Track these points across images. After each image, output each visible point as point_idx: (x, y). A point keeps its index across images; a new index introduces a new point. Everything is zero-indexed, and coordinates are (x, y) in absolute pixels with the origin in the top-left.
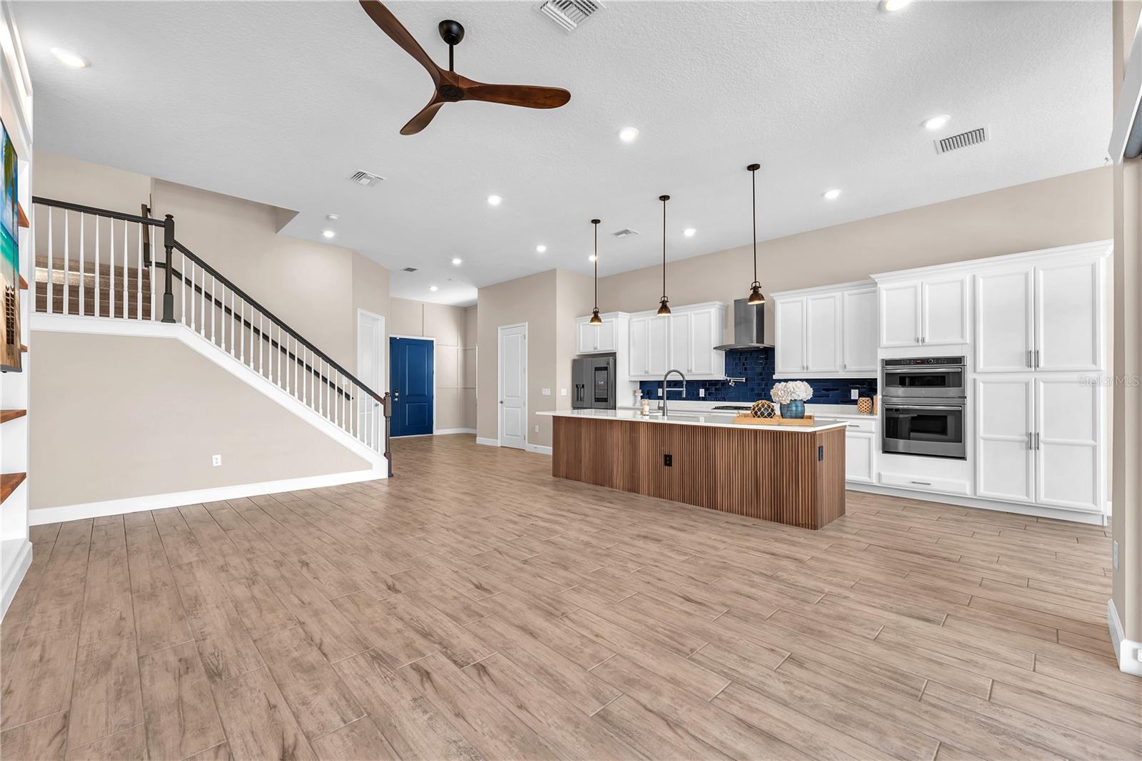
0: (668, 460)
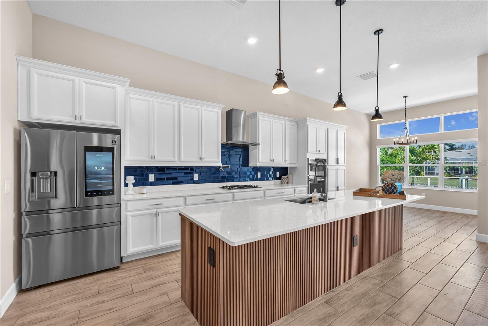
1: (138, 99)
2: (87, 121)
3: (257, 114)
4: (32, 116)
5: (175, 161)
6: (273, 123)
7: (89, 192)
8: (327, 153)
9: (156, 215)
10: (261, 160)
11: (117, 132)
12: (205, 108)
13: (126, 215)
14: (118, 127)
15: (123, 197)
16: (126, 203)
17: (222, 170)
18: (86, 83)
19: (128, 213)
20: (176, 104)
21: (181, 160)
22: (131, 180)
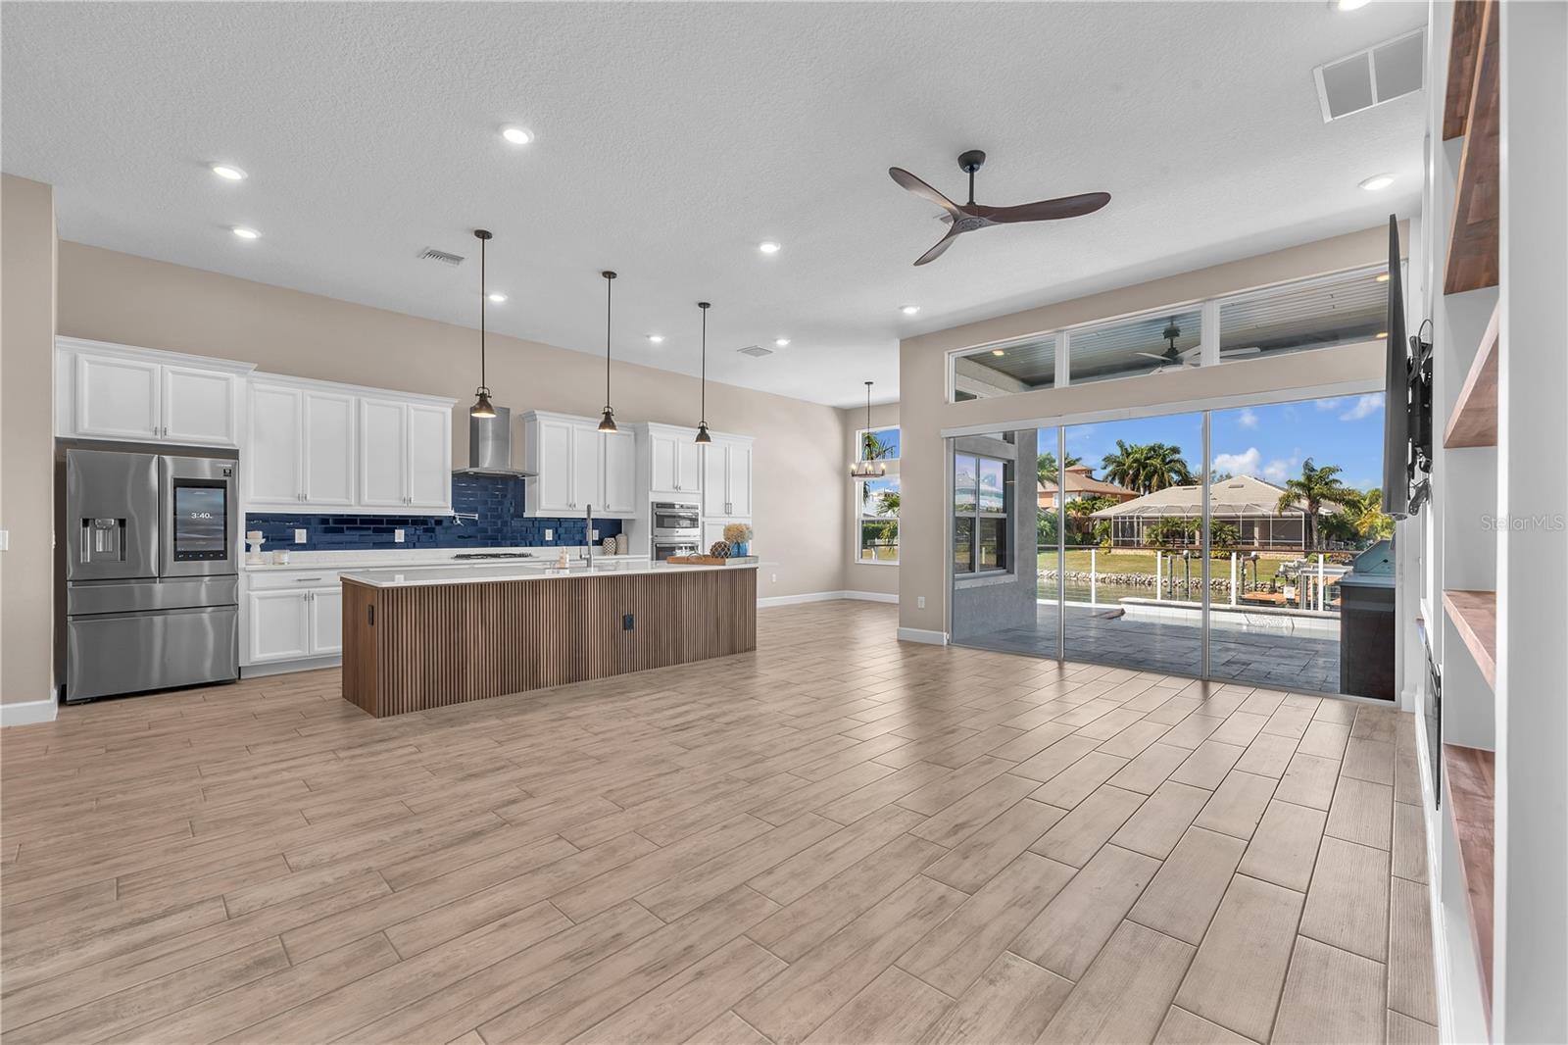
0: (628, 623)
1: (273, 392)
2: (177, 436)
3: (535, 415)
4: (81, 431)
5: (351, 505)
6: (575, 431)
7: (181, 553)
8: (701, 492)
9: (309, 598)
10: (544, 504)
11: (233, 454)
12: (415, 405)
13: (249, 596)
14: (233, 445)
15: (241, 564)
16: (248, 576)
17: (459, 522)
18: (173, 372)
19: (252, 593)
20: (353, 400)
21: (363, 503)
22: (258, 538)
